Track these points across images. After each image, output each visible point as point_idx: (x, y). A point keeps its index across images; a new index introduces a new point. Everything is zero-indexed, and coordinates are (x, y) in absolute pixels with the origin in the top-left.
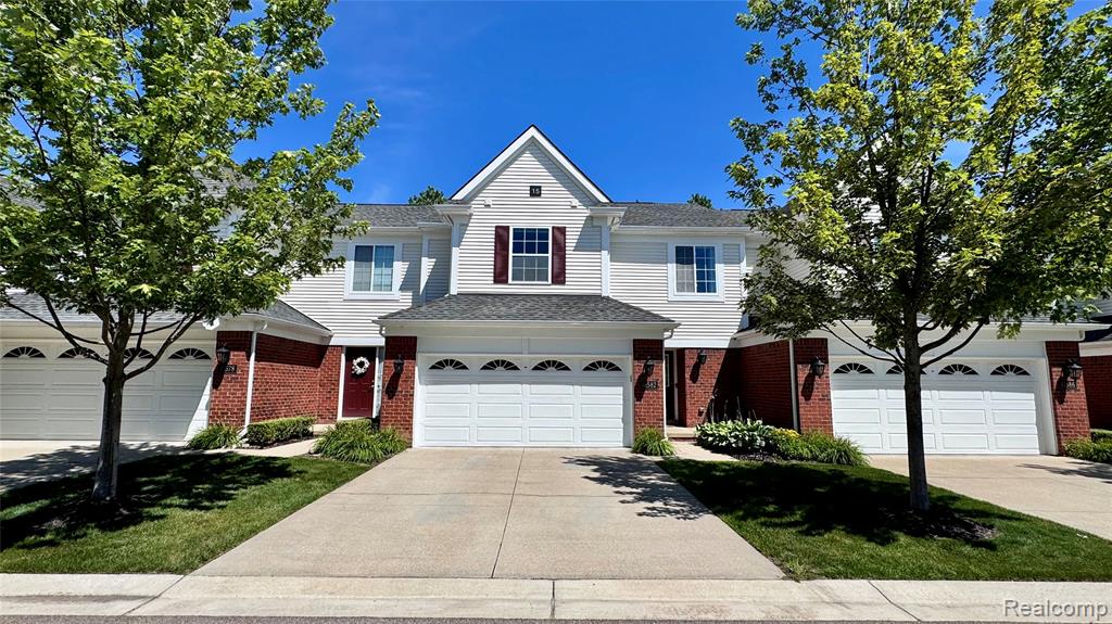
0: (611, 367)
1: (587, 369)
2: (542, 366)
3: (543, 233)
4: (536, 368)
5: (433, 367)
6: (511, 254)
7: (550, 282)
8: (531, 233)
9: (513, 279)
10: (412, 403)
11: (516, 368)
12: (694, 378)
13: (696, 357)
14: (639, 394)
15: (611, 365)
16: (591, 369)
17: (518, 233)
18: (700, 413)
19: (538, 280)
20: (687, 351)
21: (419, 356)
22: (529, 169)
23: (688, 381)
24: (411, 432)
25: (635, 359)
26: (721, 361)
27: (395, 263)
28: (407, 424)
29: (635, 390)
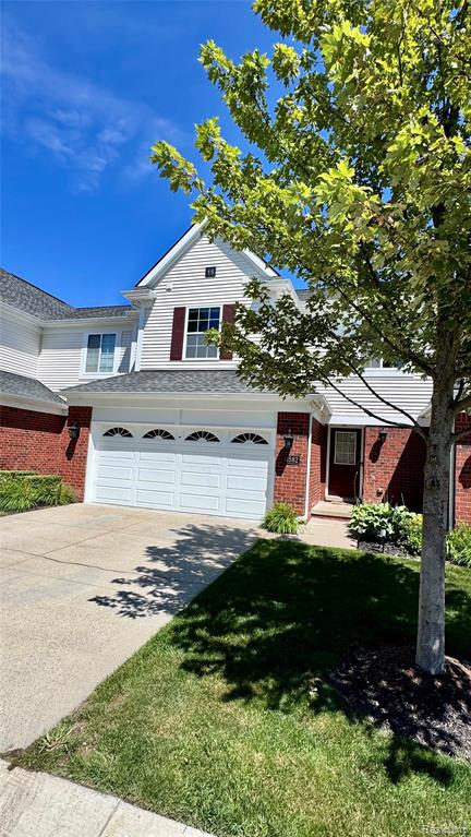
0: (258, 439)
1: (235, 441)
2: (194, 437)
3: (215, 313)
4: (189, 438)
5: (106, 434)
6: (186, 333)
7: (218, 358)
8: (204, 313)
9: (187, 356)
10: (85, 464)
11: (172, 438)
12: (374, 457)
13: (377, 435)
14: (279, 469)
15: (259, 437)
16: (239, 442)
17: (193, 314)
18: (379, 494)
19: (209, 356)
20: (368, 429)
21: (93, 424)
22: (207, 252)
23: (367, 459)
24: (83, 490)
25: (279, 432)
26: (406, 440)
27: (116, 349)
28: (79, 482)
29: (277, 464)
